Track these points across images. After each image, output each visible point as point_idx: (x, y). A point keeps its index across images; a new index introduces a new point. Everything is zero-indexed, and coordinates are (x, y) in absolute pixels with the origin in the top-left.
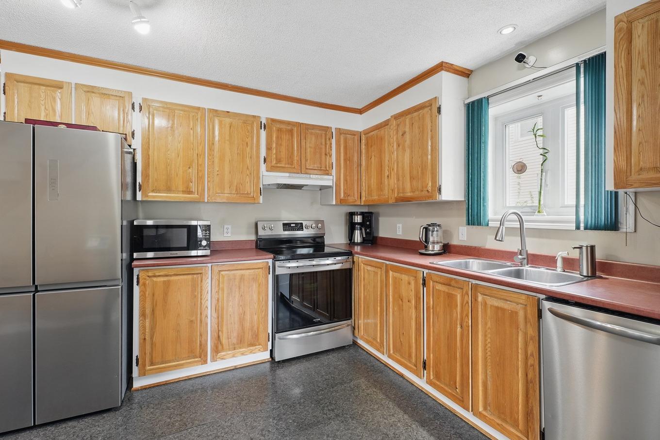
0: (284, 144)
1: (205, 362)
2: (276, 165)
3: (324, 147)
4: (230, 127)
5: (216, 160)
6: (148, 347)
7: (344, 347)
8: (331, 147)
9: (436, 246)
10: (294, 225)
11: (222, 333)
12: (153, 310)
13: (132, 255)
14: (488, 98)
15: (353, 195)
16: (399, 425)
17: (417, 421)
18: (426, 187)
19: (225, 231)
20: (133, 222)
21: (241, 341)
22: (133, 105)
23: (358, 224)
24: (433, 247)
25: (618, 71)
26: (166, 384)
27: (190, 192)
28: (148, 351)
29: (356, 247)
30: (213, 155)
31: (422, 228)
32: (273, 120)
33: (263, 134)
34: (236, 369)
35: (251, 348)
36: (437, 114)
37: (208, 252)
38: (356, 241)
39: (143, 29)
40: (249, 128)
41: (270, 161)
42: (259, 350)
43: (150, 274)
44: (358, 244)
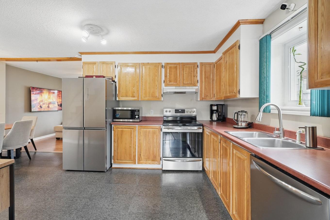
0: (173, 74)
1: (135, 163)
2: (169, 83)
3: (193, 73)
4: (149, 69)
5: (144, 83)
6: (116, 153)
7: (198, 171)
8: (197, 72)
9: (243, 123)
10: (181, 110)
11: (142, 153)
12: (118, 140)
13: (113, 120)
14: (270, 35)
15: (209, 96)
16: (195, 208)
17: (206, 210)
18: (234, 91)
19: (151, 112)
20: (113, 108)
21: (149, 158)
22: (115, 66)
23: (215, 110)
24: (241, 124)
25: (310, 9)
26: (122, 168)
27: (134, 97)
28: (116, 155)
29: (214, 123)
30: (143, 81)
31: (234, 113)
32: (168, 64)
33: (163, 70)
34: (147, 169)
35: (153, 162)
36: (238, 49)
37: (138, 121)
38: (214, 119)
39: (104, 42)
40: (157, 68)
41: (166, 82)
42: (156, 163)
43: (117, 127)
44: (215, 121)
